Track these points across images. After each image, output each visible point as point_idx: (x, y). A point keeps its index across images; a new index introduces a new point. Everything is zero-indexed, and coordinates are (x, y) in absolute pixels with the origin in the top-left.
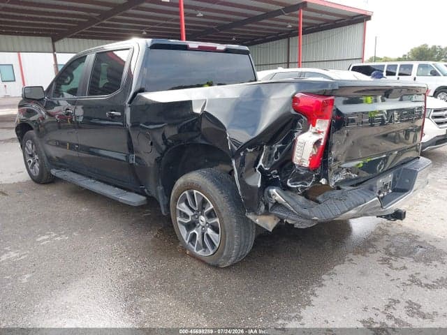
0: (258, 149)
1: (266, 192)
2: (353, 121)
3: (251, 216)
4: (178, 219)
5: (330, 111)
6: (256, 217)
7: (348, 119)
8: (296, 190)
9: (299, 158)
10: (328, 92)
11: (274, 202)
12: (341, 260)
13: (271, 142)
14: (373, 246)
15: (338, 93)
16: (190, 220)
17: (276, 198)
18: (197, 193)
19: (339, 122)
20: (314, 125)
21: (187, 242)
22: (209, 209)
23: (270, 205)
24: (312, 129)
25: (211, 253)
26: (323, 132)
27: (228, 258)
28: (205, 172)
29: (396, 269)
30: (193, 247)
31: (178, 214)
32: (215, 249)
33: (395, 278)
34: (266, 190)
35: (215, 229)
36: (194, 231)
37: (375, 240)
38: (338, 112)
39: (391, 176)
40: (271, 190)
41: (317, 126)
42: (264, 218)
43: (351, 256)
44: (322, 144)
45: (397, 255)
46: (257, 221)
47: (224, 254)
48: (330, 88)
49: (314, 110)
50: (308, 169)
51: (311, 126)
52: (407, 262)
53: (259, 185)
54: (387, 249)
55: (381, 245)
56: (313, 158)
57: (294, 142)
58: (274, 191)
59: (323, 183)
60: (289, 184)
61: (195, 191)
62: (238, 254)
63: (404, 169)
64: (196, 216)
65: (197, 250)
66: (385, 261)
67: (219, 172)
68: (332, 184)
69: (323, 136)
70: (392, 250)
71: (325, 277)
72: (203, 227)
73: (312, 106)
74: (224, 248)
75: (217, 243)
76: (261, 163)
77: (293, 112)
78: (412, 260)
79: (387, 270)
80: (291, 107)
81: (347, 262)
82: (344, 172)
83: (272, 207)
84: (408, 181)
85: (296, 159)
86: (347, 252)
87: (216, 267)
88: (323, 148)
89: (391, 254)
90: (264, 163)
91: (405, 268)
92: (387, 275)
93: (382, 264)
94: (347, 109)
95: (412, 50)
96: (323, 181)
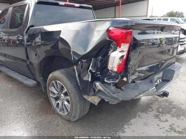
0: (89, 60)
1: (94, 84)
2: (143, 44)
3: (86, 97)
4: (51, 95)
5: (130, 39)
6: (88, 97)
7: (140, 43)
8: (110, 84)
9: (111, 66)
10: (129, 27)
11: (98, 90)
12: (134, 116)
13: (96, 56)
14: (151, 108)
15: (134, 28)
16: (56, 96)
17: (99, 88)
18: (58, 82)
19: (135, 45)
20: (120, 47)
21: (55, 107)
22: (65, 91)
23: (96, 91)
24: (119, 49)
25: (66, 114)
26: (125, 51)
27: (75, 117)
28: (63, 71)
29: (163, 121)
30: (58, 109)
31: (50, 92)
32: (68, 112)
33: (162, 127)
34: (94, 83)
35: (68, 101)
36: (58, 102)
37: (151, 104)
38: (135, 39)
39: (161, 73)
40: (96, 83)
41: (122, 47)
42: (93, 97)
43: (139, 113)
44: (124, 58)
45: (162, 113)
46: (89, 99)
47: (73, 115)
48: (129, 24)
49: (120, 38)
50: (116, 72)
51: (118, 47)
52: (168, 117)
53: (90, 80)
54: (157, 109)
55: (155, 107)
56: (119, 66)
57: (109, 57)
58: (97, 84)
59: (125, 80)
60: (106, 81)
61: (58, 81)
62: (80, 115)
63: (168, 69)
64: (59, 94)
65: (60, 111)
66: (157, 116)
67: (71, 71)
68: (130, 81)
69: (125, 53)
70: (161, 110)
71: (126, 126)
72: (63, 100)
73: (119, 35)
74: (72, 112)
75: (69, 109)
76: (90, 68)
77: (108, 39)
78: (170, 116)
79: (158, 122)
80: (107, 36)
81: (137, 117)
82: (137, 74)
83: (97, 92)
84: (170, 76)
85: (110, 67)
86: (138, 111)
87: (69, 121)
88: (125, 60)
89: (160, 112)
90: (92, 68)
91: (167, 121)
92: (158, 125)
93: (155, 118)
94: (140, 38)
95: (167, 13)
96: (125, 79)
